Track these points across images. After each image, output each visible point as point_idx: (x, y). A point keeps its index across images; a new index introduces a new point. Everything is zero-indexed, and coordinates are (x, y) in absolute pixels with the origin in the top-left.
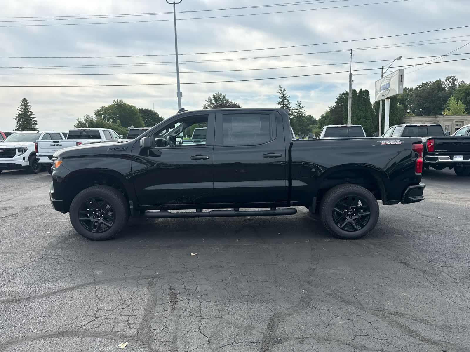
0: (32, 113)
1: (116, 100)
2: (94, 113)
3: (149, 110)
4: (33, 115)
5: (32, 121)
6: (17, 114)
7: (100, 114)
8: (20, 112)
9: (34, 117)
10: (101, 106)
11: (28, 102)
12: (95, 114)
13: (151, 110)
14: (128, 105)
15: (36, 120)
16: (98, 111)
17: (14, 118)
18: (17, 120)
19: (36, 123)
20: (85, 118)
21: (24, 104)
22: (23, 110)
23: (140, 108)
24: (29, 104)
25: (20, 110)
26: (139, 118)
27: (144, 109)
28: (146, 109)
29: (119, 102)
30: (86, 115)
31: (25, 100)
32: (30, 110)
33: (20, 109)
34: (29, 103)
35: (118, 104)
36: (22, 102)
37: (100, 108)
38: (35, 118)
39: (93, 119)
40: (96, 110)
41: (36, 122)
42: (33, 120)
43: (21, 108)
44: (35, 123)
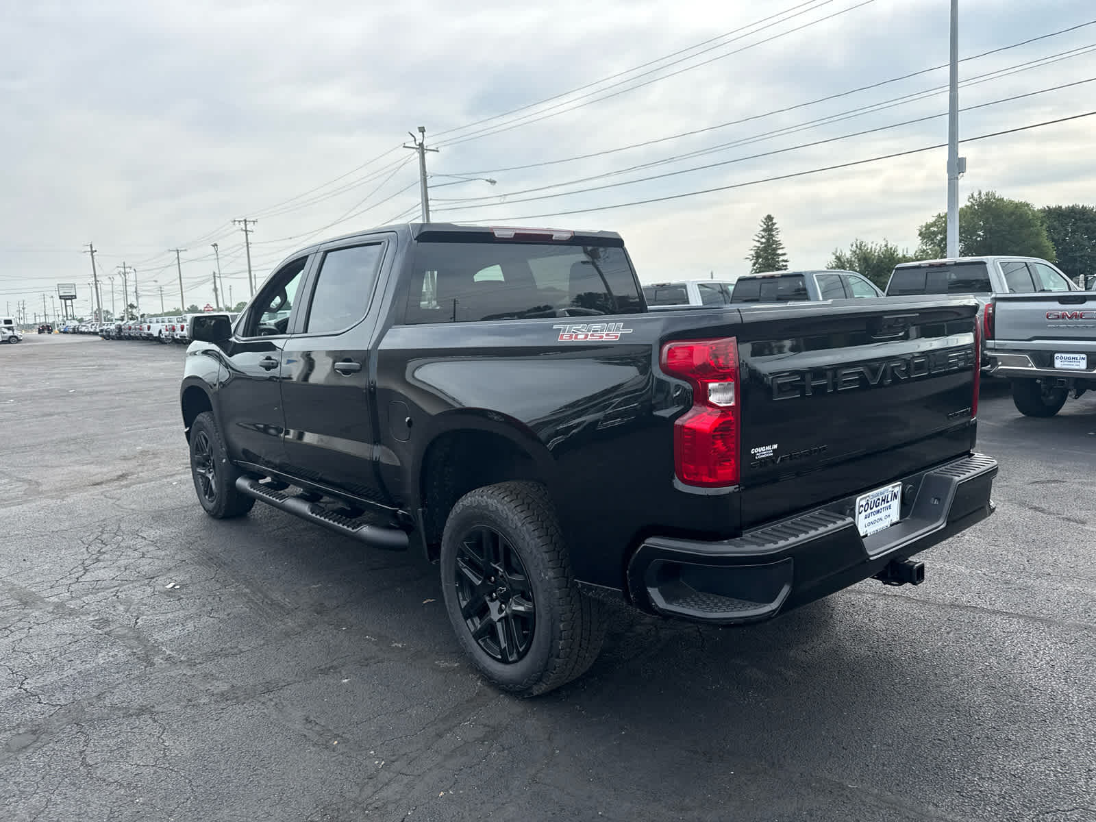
0: (781, 244)
1: (976, 196)
2: (918, 233)
3: (1081, 206)
4: (782, 248)
5: (778, 262)
6: (752, 250)
7: (934, 233)
8: (758, 244)
9: (783, 252)
10: (937, 214)
11: (774, 221)
12: (920, 235)
13: (1086, 208)
14: (1011, 202)
15: (785, 259)
16: (928, 227)
17: (747, 258)
18: (753, 261)
19: (786, 266)
20: (854, 248)
21: (768, 226)
22: (764, 240)
23: (1053, 206)
24: (776, 226)
25: (758, 241)
26: (1038, 234)
27: (1063, 207)
28: (1071, 205)
29: (983, 198)
30: (857, 240)
31: (769, 218)
32: (776, 239)
33: (757, 239)
34: (775, 224)
35: (980, 204)
36: (762, 224)
37: (934, 219)
38: (784, 254)
39: (873, 250)
40: (924, 224)
41: (784, 264)
42: (780, 259)
43: (760, 236)
44: (784, 266)
